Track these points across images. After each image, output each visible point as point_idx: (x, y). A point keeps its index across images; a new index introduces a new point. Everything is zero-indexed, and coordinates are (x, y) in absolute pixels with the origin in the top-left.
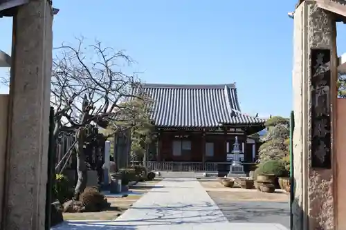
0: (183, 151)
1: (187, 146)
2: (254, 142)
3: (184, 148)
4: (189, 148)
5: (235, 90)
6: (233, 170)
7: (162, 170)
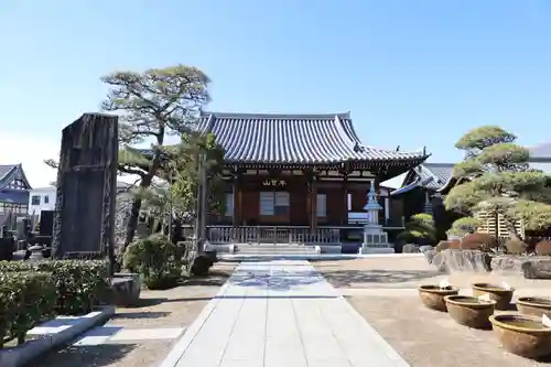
0: (277, 209)
1: (284, 200)
2: (387, 194)
3: (278, 204)
4: (287, 204)
5: (350, 121)
6: (370, 240)
7: (240, 242)
